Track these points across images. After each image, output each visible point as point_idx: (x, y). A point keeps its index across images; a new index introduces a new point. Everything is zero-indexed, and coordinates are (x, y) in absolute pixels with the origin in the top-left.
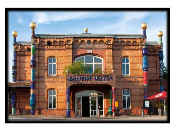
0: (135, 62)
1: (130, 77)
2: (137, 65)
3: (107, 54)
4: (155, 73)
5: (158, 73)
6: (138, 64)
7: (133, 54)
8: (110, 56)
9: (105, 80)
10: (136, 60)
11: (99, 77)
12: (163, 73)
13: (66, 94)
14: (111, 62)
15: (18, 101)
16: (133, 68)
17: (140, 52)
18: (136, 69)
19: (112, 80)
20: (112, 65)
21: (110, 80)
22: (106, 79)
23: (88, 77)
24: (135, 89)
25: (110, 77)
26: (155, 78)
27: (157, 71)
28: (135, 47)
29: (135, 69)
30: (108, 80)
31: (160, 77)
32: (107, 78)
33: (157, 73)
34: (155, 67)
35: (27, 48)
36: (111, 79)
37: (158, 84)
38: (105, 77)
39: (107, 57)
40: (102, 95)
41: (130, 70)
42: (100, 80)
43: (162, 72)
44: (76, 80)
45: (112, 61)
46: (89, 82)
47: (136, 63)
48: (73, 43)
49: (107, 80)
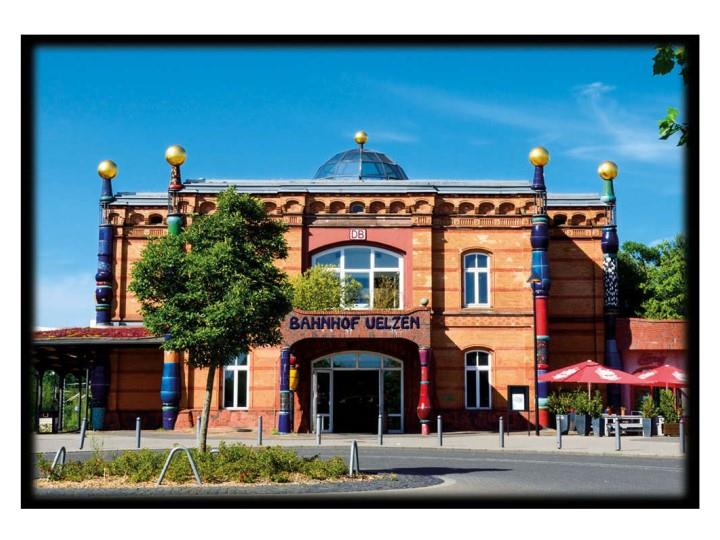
0: (508, 267)
1: (489, 312)
2: (514, 277)
3: (415, 242)
4: (588, 297)
5: (599, 297)
6: (515, 273)
7: (500, 241)
8: (423, 249)
9: (398, 328)
10: (510, 259)
11: (378, 319)
12: (615, 296)
13: (279, 365)
14: (426, 269)
15: (113, 386)
16: (501, 286)
17: (526, 236)
18: (511, 287)
19: (418, 327)
20: (429, 278)
21: (412, 327)
22: (399, 324)
23: (345, 319)
24: (507, 349)
25: (413, 321)
26: (589, 312)
27: (594, 290)
28: (506, 223)
29: (507, 287)
30: (407, 328)
31: (606, 309)
32: (403, 323)
33: (594, 297)
34: (587, 275)
35: (150, 216)
36: (414, 325)
37: (597, 332)
38: (399, 318)
39: (415, 253)
40: (399, 365)
41: (491, 291)
42: (382, 328)
43: (613, 294)
44: (309, 328)
45: (430, 264)
46: (348, 333)
47: (511, 270)
48: (304, 211)
49: (403, 328)
